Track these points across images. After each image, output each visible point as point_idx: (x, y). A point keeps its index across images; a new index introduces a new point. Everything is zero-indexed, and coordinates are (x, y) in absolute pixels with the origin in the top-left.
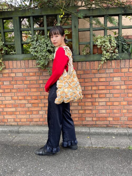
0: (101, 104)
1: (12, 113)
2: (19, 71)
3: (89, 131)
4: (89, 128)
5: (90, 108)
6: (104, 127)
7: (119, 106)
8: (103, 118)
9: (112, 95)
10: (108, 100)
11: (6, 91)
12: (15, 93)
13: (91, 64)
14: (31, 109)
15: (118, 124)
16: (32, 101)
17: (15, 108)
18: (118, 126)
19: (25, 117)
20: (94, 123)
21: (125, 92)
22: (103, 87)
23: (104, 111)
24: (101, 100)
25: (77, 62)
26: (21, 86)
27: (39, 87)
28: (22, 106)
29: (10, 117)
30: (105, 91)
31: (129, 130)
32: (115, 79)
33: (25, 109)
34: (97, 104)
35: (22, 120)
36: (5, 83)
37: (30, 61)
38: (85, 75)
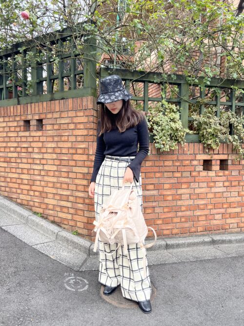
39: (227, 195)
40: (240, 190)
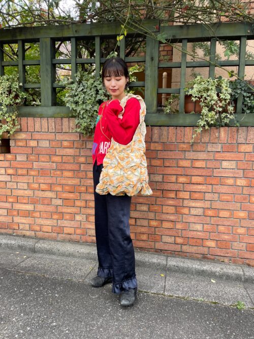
0: (193, 212)
1: (28, 214)
2: (44, 137)
3: (165, 263)
4: (168, 256)
5: (172, 218)
6: (198, 259)
7: (229, 220)
8: (195, 240)
9: (216, 195)
10: (207, 204)
11: (20, 172)
12: (35, 178)
13: (179, 132)
14: (60, 209)
15: (226, 255)
16: (64, 195)
17: (33, 205)
18: (226, 260)
19: (49, 222)
20: (178, 248)
21: (245, 192)
22: (199, 180)
23: (199, 227)
24: (193, 204)
25: (152, 126)
26: (47, 165)
27: (78, 169)
28: (46, 202)
29: (23, 220)
30: (204, 188)
31: (246, 269)
32: (225, 164)
33: (50, 209)
34: (186, 211)
35: (45, 229)
36: (19, 158)
37: (65, 120)
38: (165, 153)
40: (30, 182)
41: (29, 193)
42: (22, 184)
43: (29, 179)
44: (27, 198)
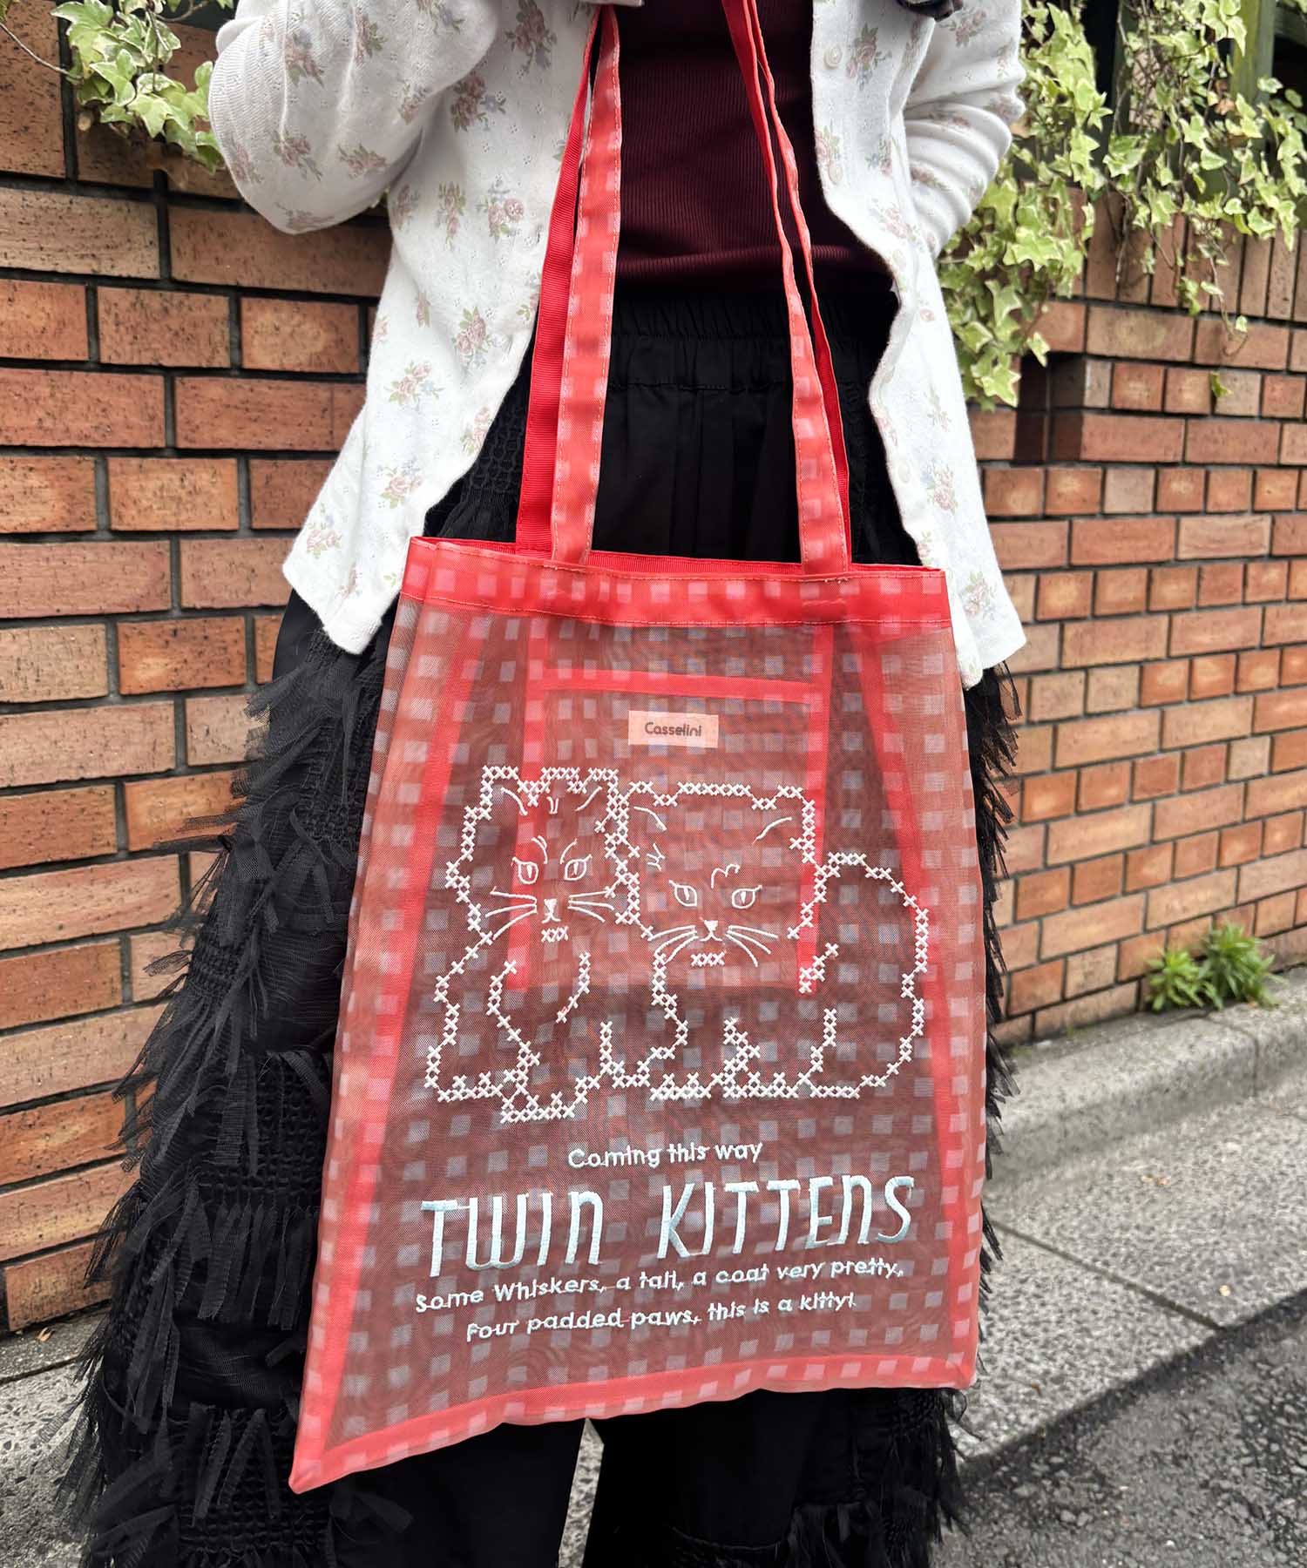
39: (1061, 698)
40: (1152, 656)
41: (1136, 730)
42: (1109, 677)
43: (1149, 636)
44: (1127, 765)
